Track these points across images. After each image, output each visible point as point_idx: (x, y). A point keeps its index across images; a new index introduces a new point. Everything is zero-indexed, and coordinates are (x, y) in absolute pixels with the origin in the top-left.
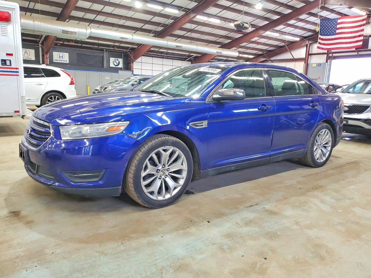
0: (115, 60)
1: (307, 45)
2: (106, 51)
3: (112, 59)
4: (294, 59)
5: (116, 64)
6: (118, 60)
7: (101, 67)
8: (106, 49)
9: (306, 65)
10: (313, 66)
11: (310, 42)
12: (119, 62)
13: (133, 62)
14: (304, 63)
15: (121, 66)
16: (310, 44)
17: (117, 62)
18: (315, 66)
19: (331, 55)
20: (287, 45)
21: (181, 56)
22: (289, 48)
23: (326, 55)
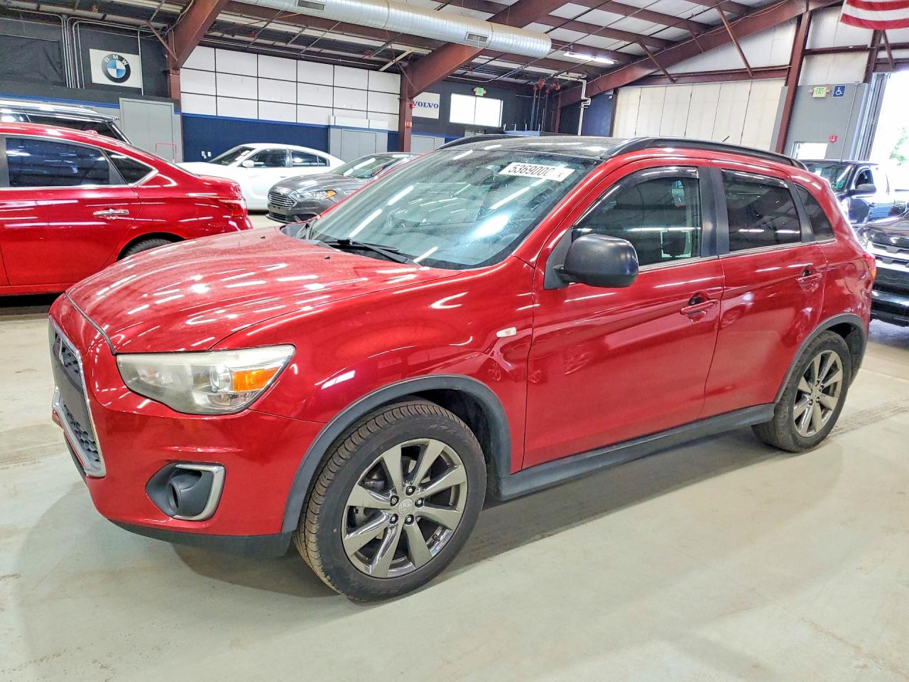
0: (111, 57)
1: (800, 18)
2: (72, 23)
3: (98, 57)
4: (751, 69)
5: (114, 75)
6: (121, 59)
7: (55, 83)
8: (69, 16)
9: (792, 91)
10: (815, 95)
11: (811, 8)
12: (127, 67)
13: (177, 68)
14: (783, 83)
15: (135, 81)
16: (813, 13)
17: (121, 66)
18: (823, 95)
19: (883, 55)
20: (730, 21)
21: (361, 52)
22: (734, 29)
23: (864, 57)
